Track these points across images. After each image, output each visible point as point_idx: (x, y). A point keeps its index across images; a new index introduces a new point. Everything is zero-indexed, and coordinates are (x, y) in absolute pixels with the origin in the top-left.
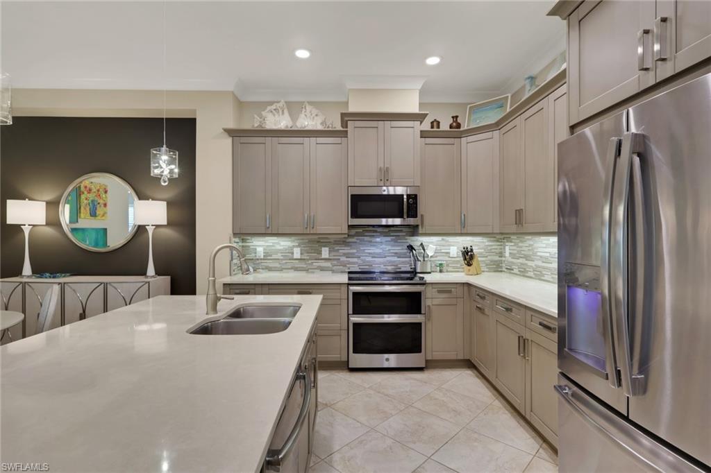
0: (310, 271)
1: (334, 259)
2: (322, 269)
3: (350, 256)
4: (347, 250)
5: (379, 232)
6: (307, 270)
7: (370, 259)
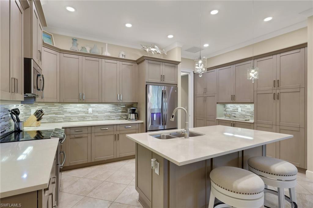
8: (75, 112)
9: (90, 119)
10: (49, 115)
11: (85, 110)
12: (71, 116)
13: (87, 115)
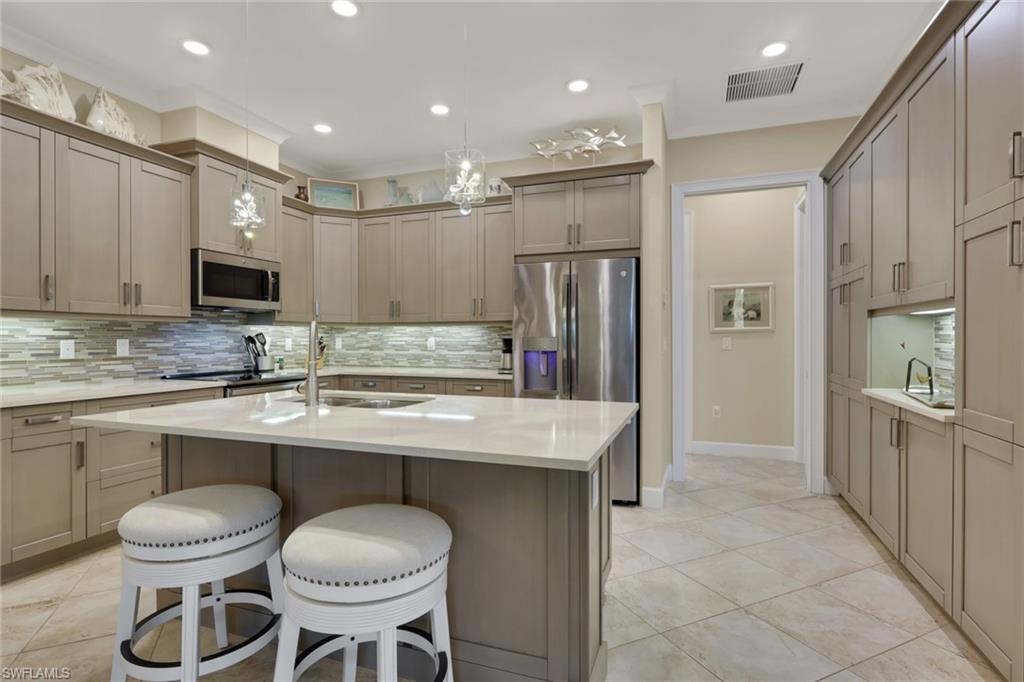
0: (93, 380)
1: (137, 358)
2: (117, 376)
3: (164, 352)
4: (159, 343)
5: (205, 317)
6: (87, 380)
7: (194, 356)
8: (402, 346)
9: (432, 363)
10: (362, 351)
11: (421, 341)
12: (397, 355)
13: (426, 353)
